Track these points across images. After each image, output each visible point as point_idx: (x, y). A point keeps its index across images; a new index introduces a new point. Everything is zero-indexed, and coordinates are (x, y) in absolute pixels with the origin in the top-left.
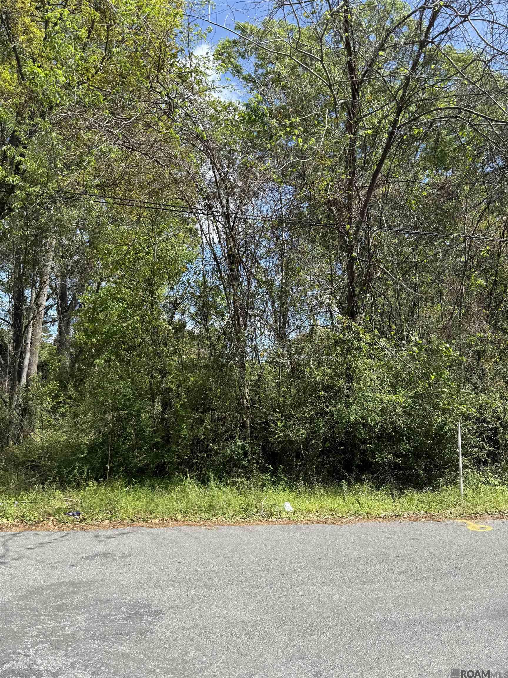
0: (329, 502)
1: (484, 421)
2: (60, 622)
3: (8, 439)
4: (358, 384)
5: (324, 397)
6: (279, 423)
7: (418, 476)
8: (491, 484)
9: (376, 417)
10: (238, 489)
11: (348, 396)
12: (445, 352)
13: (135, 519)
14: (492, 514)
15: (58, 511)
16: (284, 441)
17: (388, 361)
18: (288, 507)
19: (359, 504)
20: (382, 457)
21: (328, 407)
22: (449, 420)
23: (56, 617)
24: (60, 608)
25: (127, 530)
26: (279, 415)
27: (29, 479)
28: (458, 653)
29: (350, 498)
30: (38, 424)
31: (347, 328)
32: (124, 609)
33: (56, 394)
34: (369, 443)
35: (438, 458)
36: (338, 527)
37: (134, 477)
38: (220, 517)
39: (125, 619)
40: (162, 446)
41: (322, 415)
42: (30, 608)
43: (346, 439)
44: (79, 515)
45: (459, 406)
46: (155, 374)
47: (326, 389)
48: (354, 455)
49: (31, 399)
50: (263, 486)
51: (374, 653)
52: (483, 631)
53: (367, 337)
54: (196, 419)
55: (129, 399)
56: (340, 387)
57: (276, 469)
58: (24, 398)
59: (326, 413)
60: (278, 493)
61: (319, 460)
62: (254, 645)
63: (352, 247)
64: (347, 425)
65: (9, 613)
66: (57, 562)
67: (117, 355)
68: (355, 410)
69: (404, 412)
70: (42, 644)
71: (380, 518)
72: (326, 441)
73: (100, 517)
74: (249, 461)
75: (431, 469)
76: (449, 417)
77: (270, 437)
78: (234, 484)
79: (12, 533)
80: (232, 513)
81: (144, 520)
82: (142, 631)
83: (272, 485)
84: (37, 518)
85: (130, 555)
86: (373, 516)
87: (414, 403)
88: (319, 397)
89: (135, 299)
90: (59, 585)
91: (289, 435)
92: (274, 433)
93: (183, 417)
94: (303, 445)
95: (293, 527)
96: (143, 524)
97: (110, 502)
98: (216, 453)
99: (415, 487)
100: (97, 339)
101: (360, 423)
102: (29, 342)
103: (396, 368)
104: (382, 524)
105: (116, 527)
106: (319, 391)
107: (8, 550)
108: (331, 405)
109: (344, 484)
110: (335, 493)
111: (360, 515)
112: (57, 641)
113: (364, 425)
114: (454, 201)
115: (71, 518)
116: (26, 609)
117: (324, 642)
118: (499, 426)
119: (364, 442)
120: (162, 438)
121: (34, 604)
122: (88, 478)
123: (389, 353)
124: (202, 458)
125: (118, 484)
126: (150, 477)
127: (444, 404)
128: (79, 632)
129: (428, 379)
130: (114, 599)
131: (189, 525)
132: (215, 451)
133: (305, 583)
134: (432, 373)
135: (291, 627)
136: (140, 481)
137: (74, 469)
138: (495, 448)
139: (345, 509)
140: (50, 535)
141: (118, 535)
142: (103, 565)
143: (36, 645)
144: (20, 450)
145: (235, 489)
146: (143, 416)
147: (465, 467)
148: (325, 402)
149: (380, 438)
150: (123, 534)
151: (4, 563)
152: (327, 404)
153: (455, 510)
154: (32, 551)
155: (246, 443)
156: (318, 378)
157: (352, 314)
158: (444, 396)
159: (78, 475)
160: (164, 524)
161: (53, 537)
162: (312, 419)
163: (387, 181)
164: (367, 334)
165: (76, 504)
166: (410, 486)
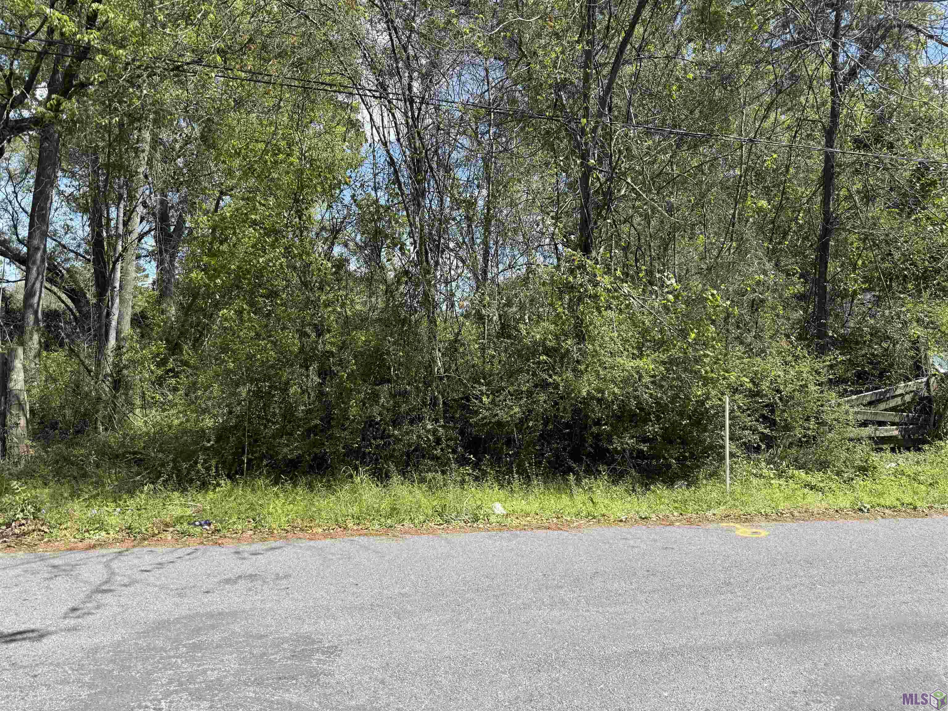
0: (552, 502)
1: (758, 394)
2: (199, 666)
3: (96, 424)
4: (593, 345)
5: (546, 363)
6: (485, 399)
7: (669, 466)
8: (764, 477)
9: (616, 390)
10: (430, 488)
11: (578, 362)
12: (711, 302)
13: (289, 528)
14: (766, 515)
15: (179, 520)
16: (490, 422)
17: (634, 314)
18: (499, 508)
19: (593, 503)
20: (622, 443)
21: (551, 376)
22: (713, 393)
23: (194, 658)
24: (196, 647)
25: (278, 544)
26: (484, 388)
27: (132, 478)
28: (730, 687)
29: (580, 497)
30: (138, 402)
31: (579, 268)
32: (286, 646)
33: (162, 359)
34: (604, 425)
35: (696, 444)
36: (566, 534)
37: (283, 472)
38: (407, 523)
39: (288, 658)
40: (322, 431)
41: (542, 387)
42: (154, 648)
43: (573, 419)
44: (209, 524)
45: (726, 374)
46: (308, 330)
47: (547, 352)
48: (583, 440)
49: (126, 367)
50: (463, 482)
51: (622, 691)
52: (761, 660)
53: (606, 281)
54: (368, 393)
55: (272, 366)
56: (568, 350)
57: (480, 460)
58: (115, 365)
59: (549, 384)
60: (483, 491)
61: (537, 448)
62: (465, 687)
63: (588, 151)
64: (577, 401)
65: (125, 655)
66: (185, 588)
67: (252, 304)
68: (589, 380)
69: (652, 382)
70: (177, 694)
71: (621, 521)
72: (548, 423)
73: (240, 527)
74: (442, 450)
75: (685, 458)
76: (713, 388)
77: (471, 418)
78: (422, 480)
79: (116, 550)
80: (422, 518)
81: (302, 530)
82: (314, 674)
83: (474, 481)
84: (150, 529)
85: (287, 576)
86: (612, 518)
87: (667, 370)
88: (539, 363)
89: (277, 223)
90: (191, 618)
91: (497, 415)
92: (477, 413)
93: (351, 390)
94: (517, 428)
95: (506, 534)
96: (301, 534)
97: (252, 507)
98: (398, 440)
99: (664, 482)
100: (222, 280)
101: (593, 398)
102: (117, 285)
103: (643, 323)
104: (624, 529)
105: (263, 540)
106: (540, 355)
107: (113, 573)
108: (556, 374)
109: (572, 477)
110: (559, 490)
111: (594, 517)
112: (197, 690)
113: (599, 401)
114: (729, 88)
115: (198, 529)
116: (150, 649)
117: (558, 679)
118: (778, 401)
119: (598, 423)
120: (321, 420)
121: (159, 643)
122: (218, 475)
123: (635, 303)
124: (377, 447)
125: (260, 482)
126: (305, 473)
127: (706, 372)
128: (225, 677)
129: (685, 338)
130: (271, 633)
131: (366, 534)
132: (396, 437)
133: (526, 606)
134: (692, 330)
135: (514, 662)
136: (291, 479)
137: (196, 463)
138: (772, 430)
139: (574, 510)
140: (172, 552)
141: (267, 550)
142: (250, 590)
143: (168, 696)
144: (115, 437)
145: (424, 487)
146: (292, 391)
147: (732, 455)
148: (548, 370)
149: (619, 417)
150: (273, 549)
151: (111, 591)
152: (551, 372)
153: (720, 510)
154: (148, 573)
155: (439, 426)
156: (538, 337)
157: (586, 248)
158: (706, 360)
159: (203, 471)
160: (330, 534)
161: (176, 555)
162: (530, 393)
163: (639, 55)
164: (605, 276)
165: (204, 510)
166: (658, 480)
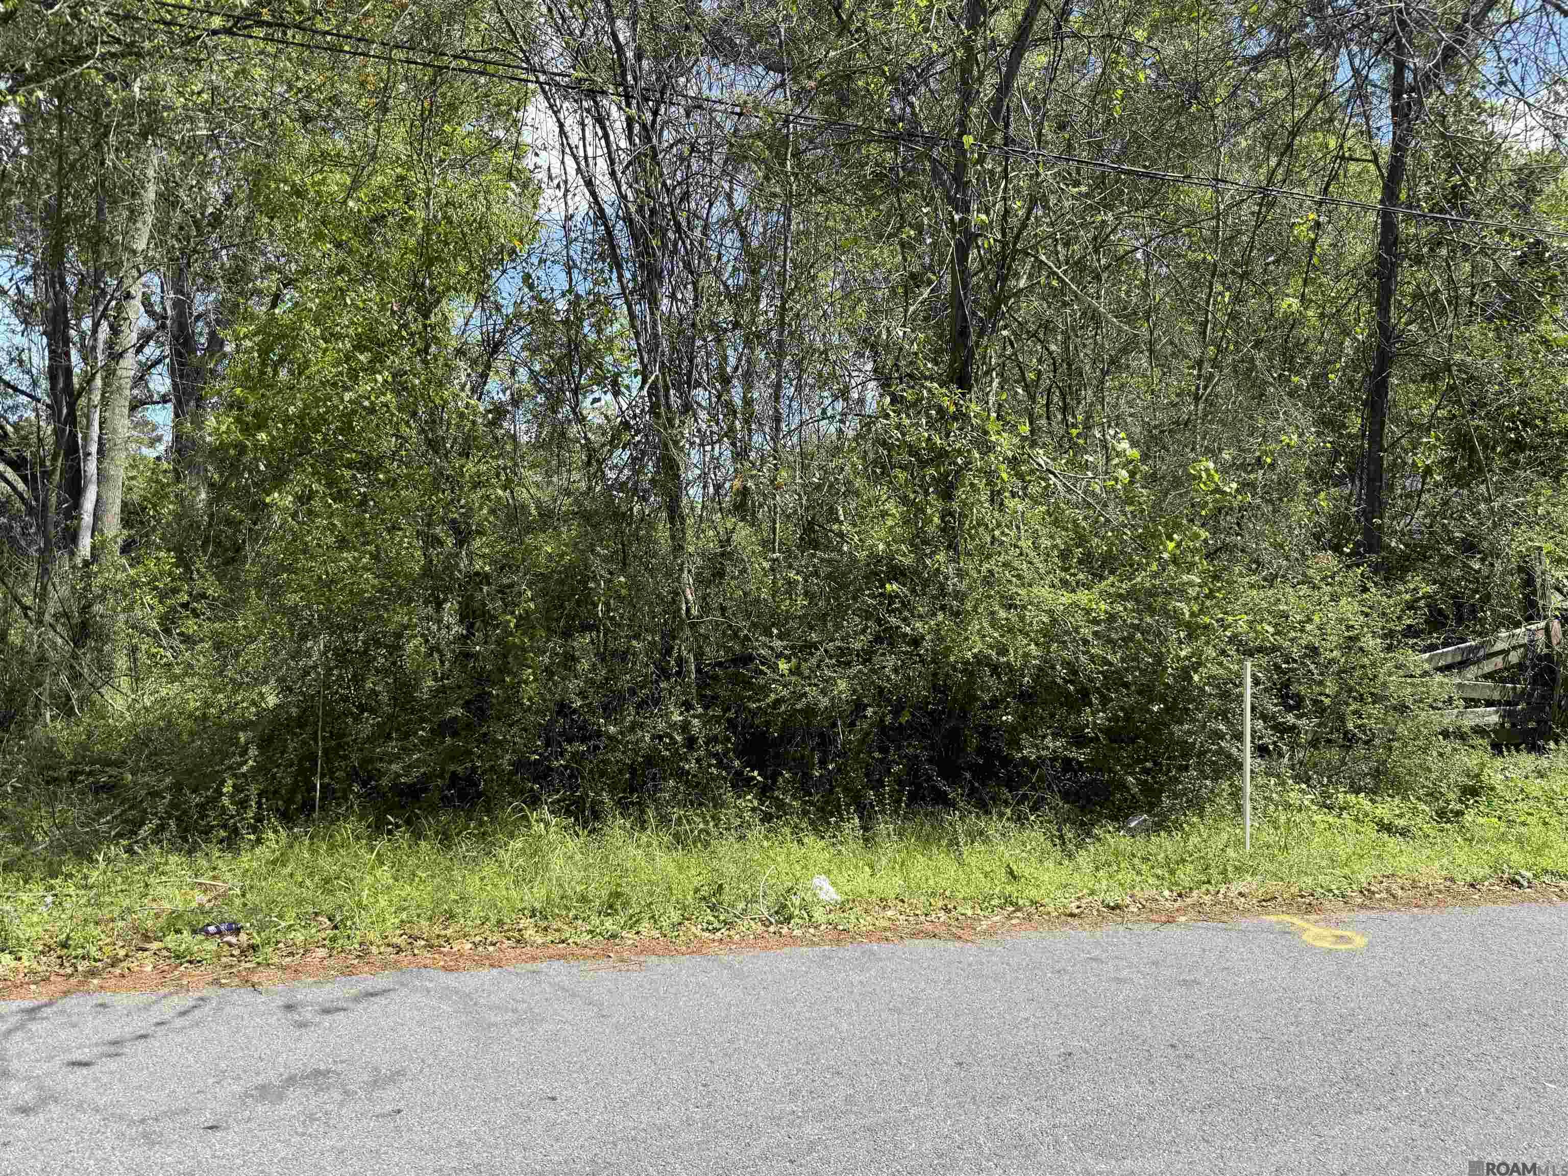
3: (36, 707)
5: (896, 596)
6: (780, 665)
9: (1033, 649)
13: (401, 941)
15: (174, 923)
16: (792, 709)
17: (1056, 505)
18: (826, 889)
20: (1038, 747)
21: (905, 622)
22: (1211, 652)
25: (381, 982)
26: (780, 644)
30: (122, 664)
31: (955, 418)
33: (169, 585)
34: (1007, 713)
36: (971, 948)
37: (389, 811)
38: (645, 927)
40: (468, 728)
41: (891, 642)
44: (237, 932)
45: (1229, 618)
46: (439, 530)
47: (899, 575)
49: (100, 599)
53: (1006, 443)
55: (370, 602)
57: (770, 780)
58: (79, 596)
59: (903, 637)
66: (163, 1115)
67: (332, 481)
72: (900, 708)
73: (301, 938)
74: (698, 761)
77: (757, 700)
79: (26, 1004)
80: (675, 917)
81: (429, 945)
83: (763, 822)
84: (108, 949)
85: (396, 1076)
88: (883, 596)
89: (379, 323)
91: (805, 695)
92: (765, 691)
93: (525, 650)
94: (842, 719)
95: (849, 951)
98: (615, 743)
99: (1114, 818)
100: (269, 434)
102: (93, 449)
105: (348, 971)
106: (884, 581)
108: (915, 617)
110: (926, 842)
111: (1017, 910)
115: (211, 946)
118: (1312, 666)
123: (1059, 484)
125: (347, 829)
126: (432, 810)
127: (1193, 614)
131: (563, 956)
132: (611, 738)
134: (1168, 535)
136: (408, 822)
139: (975, 893)
140: (147, 1007)
141: (356, 999)
142: (312, 1118)
146: (408, 649)
148: (901, 610)
149: (1031, 697)
150: (367, 995)
152: (907, 614)
154: (85, 1071)
155: (694, 716)
156: (881, 547)
157: (963, 382)
158: (1193, 592)
159: (232, 809)
160: (489, 956)
161: (155, 1015)
162: (867, 656)
163: (1060, 28)
165: (229, 897)
166: (1100, 814)
